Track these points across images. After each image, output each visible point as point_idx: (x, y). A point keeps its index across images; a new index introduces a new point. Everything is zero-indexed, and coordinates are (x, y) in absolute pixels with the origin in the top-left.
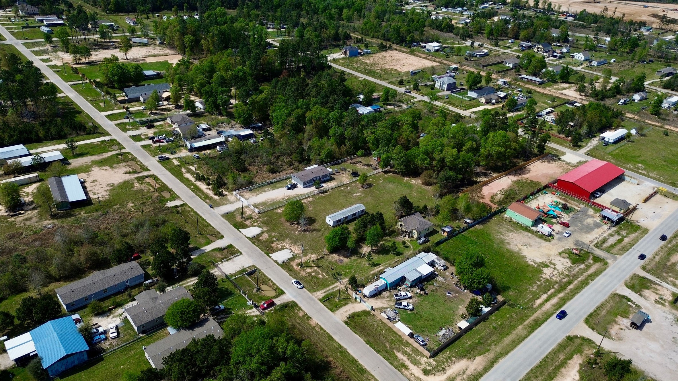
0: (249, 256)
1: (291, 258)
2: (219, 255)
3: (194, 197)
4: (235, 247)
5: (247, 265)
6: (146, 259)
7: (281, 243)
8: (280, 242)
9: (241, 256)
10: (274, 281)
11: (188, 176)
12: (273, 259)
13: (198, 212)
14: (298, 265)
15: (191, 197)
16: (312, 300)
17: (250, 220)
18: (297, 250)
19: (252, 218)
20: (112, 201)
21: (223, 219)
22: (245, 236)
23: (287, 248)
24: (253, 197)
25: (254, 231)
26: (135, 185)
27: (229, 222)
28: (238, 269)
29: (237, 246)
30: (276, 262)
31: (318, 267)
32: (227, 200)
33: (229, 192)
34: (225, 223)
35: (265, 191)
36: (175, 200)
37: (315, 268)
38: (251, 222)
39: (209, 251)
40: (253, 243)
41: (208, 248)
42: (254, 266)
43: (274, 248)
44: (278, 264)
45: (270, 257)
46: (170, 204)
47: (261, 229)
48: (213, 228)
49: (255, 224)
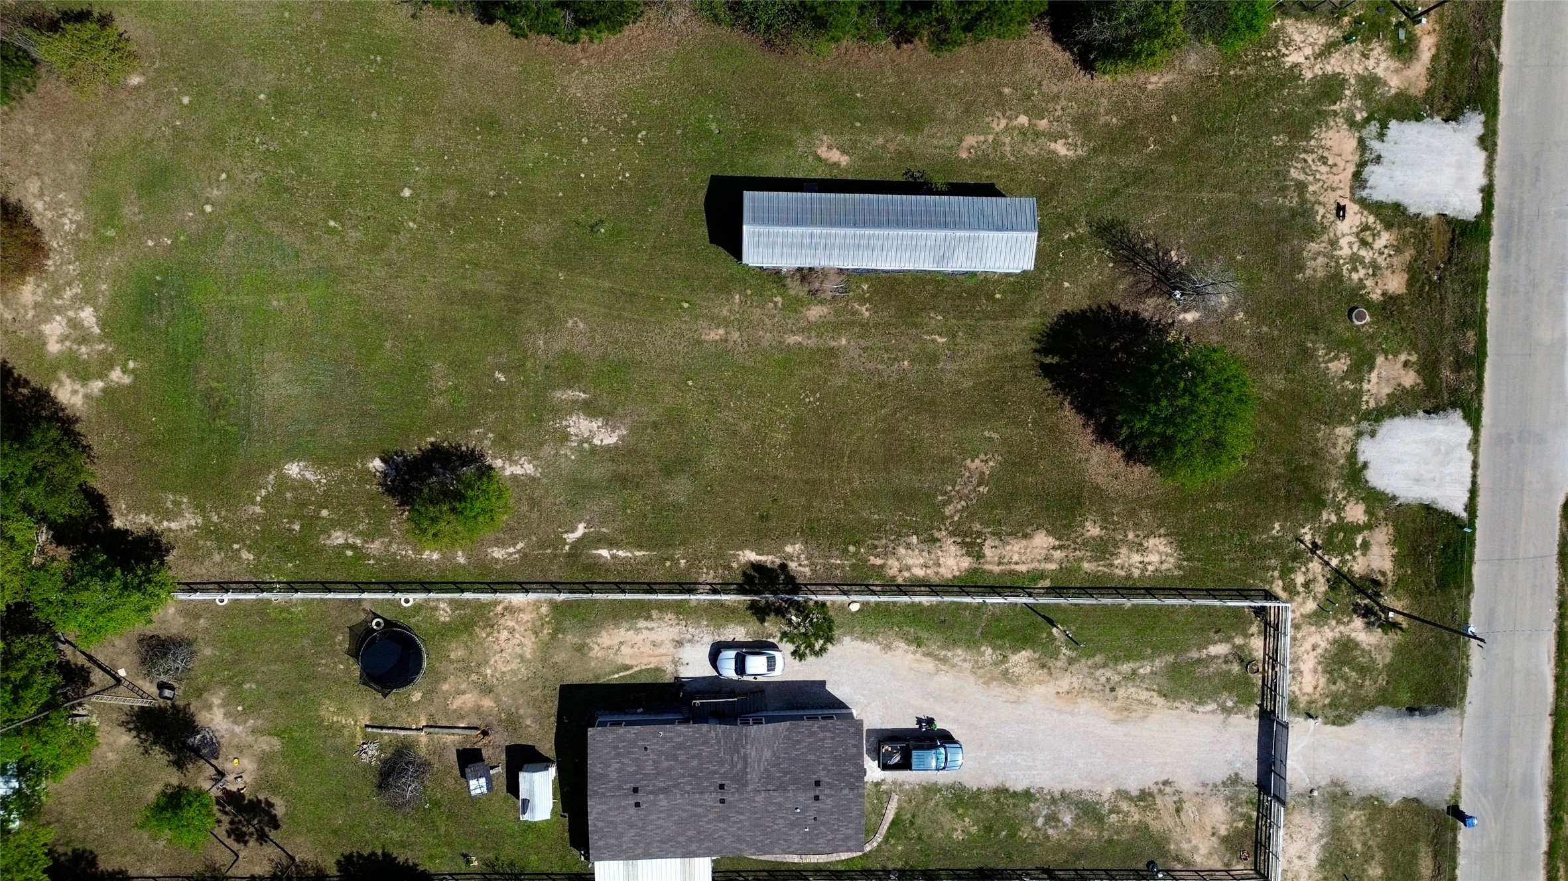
1: (1402, 118)
7: (1355, 264)
8: (1358, 276)
12: (1491, 163)
13: (1543, 807)
14: (1404, 50)
17: (1359, 570)
19: (1334, 582)
22: (1474, 444)
23: (1364, 204)
24: (1188, 784)
25: (1409, 456)
30: (1490, 135)
32: (1334, 846)
34: (1488, 623)
35: (1089, 811)
40: (1479, 357)
44: (1491, 112)
45: (1489, 193)
47: (1365, 450)
49: (1357, 514)
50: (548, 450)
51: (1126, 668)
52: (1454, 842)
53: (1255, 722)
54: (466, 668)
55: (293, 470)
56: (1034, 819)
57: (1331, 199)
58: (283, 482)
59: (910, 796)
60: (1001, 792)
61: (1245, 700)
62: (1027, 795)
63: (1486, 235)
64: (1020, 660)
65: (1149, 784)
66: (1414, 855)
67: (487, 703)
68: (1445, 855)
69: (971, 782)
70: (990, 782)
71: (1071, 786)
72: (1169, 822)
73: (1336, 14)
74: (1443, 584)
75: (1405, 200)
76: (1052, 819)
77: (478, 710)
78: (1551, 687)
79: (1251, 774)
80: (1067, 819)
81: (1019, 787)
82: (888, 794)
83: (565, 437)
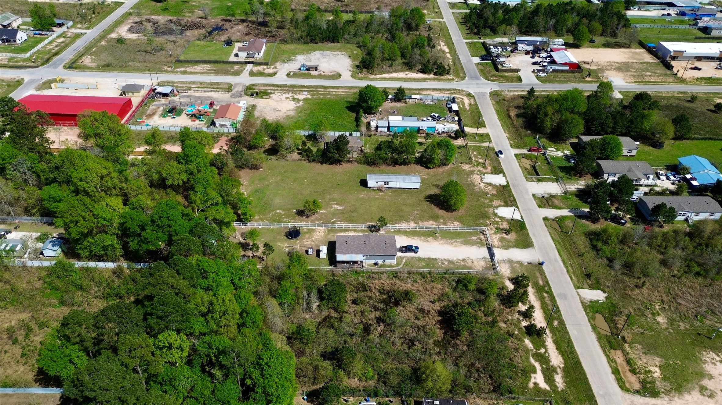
0: (527, 190)
1: (487, 174)
2: (556, 202)
3: (560, 295)
4: (537, 203)
5: (534, 184)
6: (635, 226)
7: (485, 189)
8: (486, 191)
9: (534, 193)
10: (518, 164)
11: (556, 359)
12: (506, 179)
13: (562, 264)
14: (485, 168)
15: (564, 296)
16: (496, 144)
17: (502, 227)
18: (476, 178)
19: (497, 229)
20: (694, 343)
21: (534, 240)
22: (519, 211)
23: (484, 183)
24: (474, 258)
25: (506, 212)
26: (657, 369)
27: (528, 234)
28: (544, 183)
29: (534, 204)
30: (504, 176)
31: (470, 158)
32: (513, 270)
33: (503, 283)
34: (534, 235)
35: (451, 262)
36: (591, 301)
37: (474, 159)
38: (502, 224)
39: (565, 209)
40: (515, 200)
41: (565, 212)
42: (527, 180)
43: (496, 189)
44: (504, 173)
45: (507, 182)
46: (598, 296)
47: (496, 211)
48: (550, 234)
49: (498, 220)
50: (328, 209)
51: (454, 240)
52: (543, 269)
53: (486, 249)
54: (309, 238)
55: (278, 211)
56: (438, 263)
57: (478, 182)
58: (276, 213)
59: (408, 258)
60: (429, 259)
61: (482, 245)
62: (436, 259)
63: (509, 186)
64: (430, 239)
65: (464, 258)
66: (535, 273)
67: (313, 243)
68: (542, 273)
69: (423, 257)
70: (426, 257)
71: (446, 258)
72: (471, 264)
73: (470, 164)
74: (521, 230)
75: (492, 182)
76: (443, 263)
77: (311, 244)
78: (554, 245)
79: (488, 256)
80: (446, 263)
81: (434, 257)
82: (403, 258)
83: (332, 208)
